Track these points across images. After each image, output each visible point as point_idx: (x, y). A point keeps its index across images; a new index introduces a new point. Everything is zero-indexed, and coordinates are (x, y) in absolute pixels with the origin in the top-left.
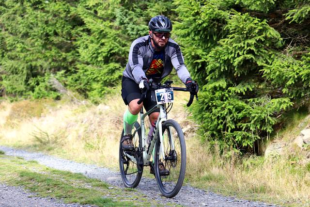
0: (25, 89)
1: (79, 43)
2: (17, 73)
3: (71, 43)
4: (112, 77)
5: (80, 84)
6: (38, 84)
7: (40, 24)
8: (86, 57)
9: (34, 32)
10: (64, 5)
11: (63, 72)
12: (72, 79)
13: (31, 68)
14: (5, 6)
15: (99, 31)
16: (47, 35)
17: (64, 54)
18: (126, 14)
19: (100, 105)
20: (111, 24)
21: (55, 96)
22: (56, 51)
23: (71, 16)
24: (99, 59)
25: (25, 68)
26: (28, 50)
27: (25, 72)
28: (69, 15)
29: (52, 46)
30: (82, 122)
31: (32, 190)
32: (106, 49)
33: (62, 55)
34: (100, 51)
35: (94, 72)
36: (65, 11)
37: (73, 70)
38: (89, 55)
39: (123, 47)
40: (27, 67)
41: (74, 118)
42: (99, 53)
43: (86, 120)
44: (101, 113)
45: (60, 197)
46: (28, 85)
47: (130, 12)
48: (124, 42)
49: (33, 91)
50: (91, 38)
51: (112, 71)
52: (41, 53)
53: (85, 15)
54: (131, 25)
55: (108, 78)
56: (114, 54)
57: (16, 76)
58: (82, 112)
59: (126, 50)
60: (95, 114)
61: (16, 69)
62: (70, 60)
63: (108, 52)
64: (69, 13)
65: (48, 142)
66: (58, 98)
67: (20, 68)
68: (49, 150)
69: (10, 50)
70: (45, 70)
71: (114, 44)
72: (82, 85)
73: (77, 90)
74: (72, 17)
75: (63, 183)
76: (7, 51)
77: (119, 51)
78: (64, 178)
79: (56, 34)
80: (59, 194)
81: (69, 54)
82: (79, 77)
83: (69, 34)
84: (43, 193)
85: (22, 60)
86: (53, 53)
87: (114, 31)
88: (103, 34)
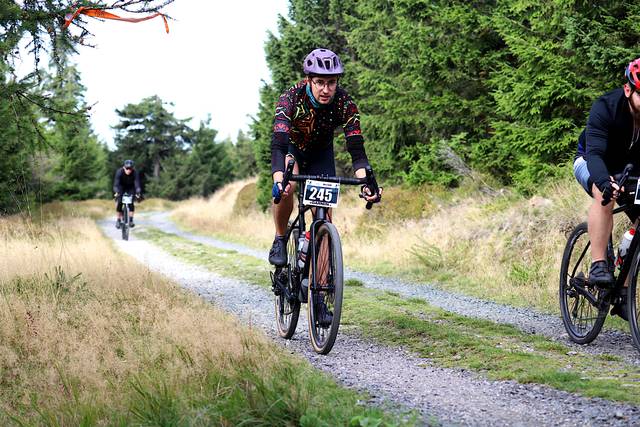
0: (391, 168)
1: (494, 81)
2: (377, 138)
3: (480, 81)
4: (558, 145)
5: (496, 158)
6: (416, 158)
7: (421, 47)
8: (508, 108)
9: (412, 62)
10: (467, 11)
11: (463, 135)
12: (480, 148)
13: (405, 128)
14: (356, 14)
15: (533, 59)
16: (435, 67)
17: (465, 101)
18: (586, 28)
19: (534, 197)
20: (557, 46)
21: (449, 180)
22: (451, 97)
23: (479, 32)
24: (533, 111)
25: (393, 128)
26: (399, 95)
27: (392, 135)
28: (476, 31)
29: (444, 87)
30: (501, 229)
31: (424, 353)
32: (546, 92)
33: (461, 104)
34: (535, 97)
35: (524, 135)
36: (469, 23)
37: (482, 131)
38: (514, 104)
39: (578, 88)
40: (396, 127)
41: (484, 221)
42: (534, 100)
43: (508, 224)
44: (536, 213)
45: (478, 368)
46: (398, 159)
47: (594, 23)
48: (580, 79)
49: (407, 173)
50: (519, 71)
51: (558, 134)
52: (423, 101)
53: (507, 30)
54: (594, 48)
55: (550, 147)
56: (562, 101)
57: (377, 143)
58: (501, 210)
59: (585, 95)
60: (525, 213)
61: (376, 131)
62: (477, 113)
63: (551, 98)
64: (476, 27)
65: (441, 266)
66: (454, 184)
67: (384, 129)
68: (444, 279)
69: (366, 96)
70: (430, 132)
71: (563, 84)
72: (498, 161)
73: (489, 168)
74: (483, 34)
75: (480, 342)
77: (571, 95)
78: (480, 333)
79: (451, 65)
80: (475, 363)
81: (475, 102)
82: (494, 145)
83: (476, 65)
84: (444, 359)
85: (388, 113)
86: (446, 101)
87: (562, 59)
88: (540, 65)
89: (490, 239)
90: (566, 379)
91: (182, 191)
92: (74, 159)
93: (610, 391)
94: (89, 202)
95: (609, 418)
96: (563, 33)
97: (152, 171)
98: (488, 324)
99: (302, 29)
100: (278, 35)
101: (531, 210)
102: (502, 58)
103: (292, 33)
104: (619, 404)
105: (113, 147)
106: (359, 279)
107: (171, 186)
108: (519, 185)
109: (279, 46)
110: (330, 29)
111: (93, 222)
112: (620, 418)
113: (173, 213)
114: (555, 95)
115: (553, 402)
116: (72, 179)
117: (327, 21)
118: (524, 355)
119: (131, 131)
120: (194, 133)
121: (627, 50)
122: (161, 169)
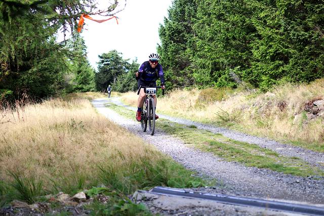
0: (210, 80)
1: (252, 45)
2: (204, 68)
3: (246, 45)
4: (277, 71)
5: (252, 76)
6: (220, 76)
7: (222, 31)
8: (257, 56)
9: (218, 37)
10: (241, 16)
11: (239, 67)
12: (246, 72)
13: (215, 64)
14: (196, 17)
15: (267, 36)
16: (228, 39)
17: (240, 53)
18: (289, 24)
19: (268, 92)
20: (277, 31)
21: (233, 85)
22: (234, 51)
23: (246, 25)
24: (267, 58)
25: (210, 64)
26: (213, 51)
27: (210, 66)
29: (231, 47)
30: (254, 105)
31: (220, 155)
32: (273, 50)
33: (238, 54)
35: (263, 67)
37: (247, 65)
38: (260, 55)
39: (286, 48)
40: (212, 63)
41: (247, 102)
42: (268, 53)
43: (256, 104)
44: (268, 99)
45: (242, 162)
46: (213, 76)
47: (292, 22)
48: (286, 45)
49: (216, 82)
50: (262, 41)
51: (277, 67)
52: (223, 53)
53: (257, 24)
54: (292, 32)
55: (274, 72)
56: (279, 54)
57: (204, 70)
58: (254, 98)
59: (289, 51)
60: (264, 99)
61: (204, 65)
62: (244, 58)
63: (274, 52)
64: (244, 23)
65: (229, 120)
66: (235, 87)
67: (207, 64)
68: (230, 126)
69: (200, 51)
70: (225, 66)
71: (279, 46)
72: (253, 78)
73: (250, 81)
75: (243, 151)
76: (197, 51)
77: (283, 51)
78: (243, 147)
79: (234, 38)
80: (240, 160)
81: (244, 54)
82: (251, 71)
83: (244, 38)
84: (228, 158)
85: (209, 58)
86: (232, 53)
87: (279, 36)
88: (270, 39)
89: (249, 110)
90: (277, 166)
91: (125, 89)
92: (82, 75)
93: (295, 172)
94: (87, 93)
95: (294, 183)
96: (280, 26)
97: (113, 81)
98: (246, 144)
99: (174, 23)
100: (164, 26)
101: (266, 98)
102: (255, 36)
103: (170, 25)
104: (298, 177)
105: (97, 71)
106: (195, 125)
107: (120, 86)
108: (261, 87)
109: (165, 30)
110: (186, 23)
111: (88, 101)
112: (298, 183)
113: (121, 97)
114: (277, 51)
115: (271, 176)
116: (80, 84)
117: (185, 21)
118: (261, 157)
119: (105, 64)
120: (130, 65)
121: (306, 33)
122: (117, 79)
